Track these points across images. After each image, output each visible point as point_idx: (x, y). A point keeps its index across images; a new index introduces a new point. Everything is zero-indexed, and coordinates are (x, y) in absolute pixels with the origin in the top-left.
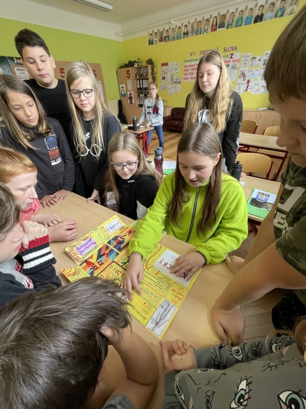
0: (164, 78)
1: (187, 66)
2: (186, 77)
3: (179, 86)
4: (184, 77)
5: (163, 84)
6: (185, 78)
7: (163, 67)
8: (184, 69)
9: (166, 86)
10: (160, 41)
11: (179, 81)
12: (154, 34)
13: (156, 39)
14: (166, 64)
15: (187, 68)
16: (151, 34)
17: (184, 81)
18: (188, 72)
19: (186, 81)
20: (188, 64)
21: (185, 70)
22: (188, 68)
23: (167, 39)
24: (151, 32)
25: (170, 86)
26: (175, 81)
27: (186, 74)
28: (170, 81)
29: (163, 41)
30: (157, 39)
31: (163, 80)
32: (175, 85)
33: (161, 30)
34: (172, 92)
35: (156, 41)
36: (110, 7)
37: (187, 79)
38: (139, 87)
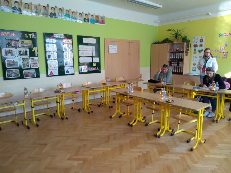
36: (161, 6)
38: (170, 58)
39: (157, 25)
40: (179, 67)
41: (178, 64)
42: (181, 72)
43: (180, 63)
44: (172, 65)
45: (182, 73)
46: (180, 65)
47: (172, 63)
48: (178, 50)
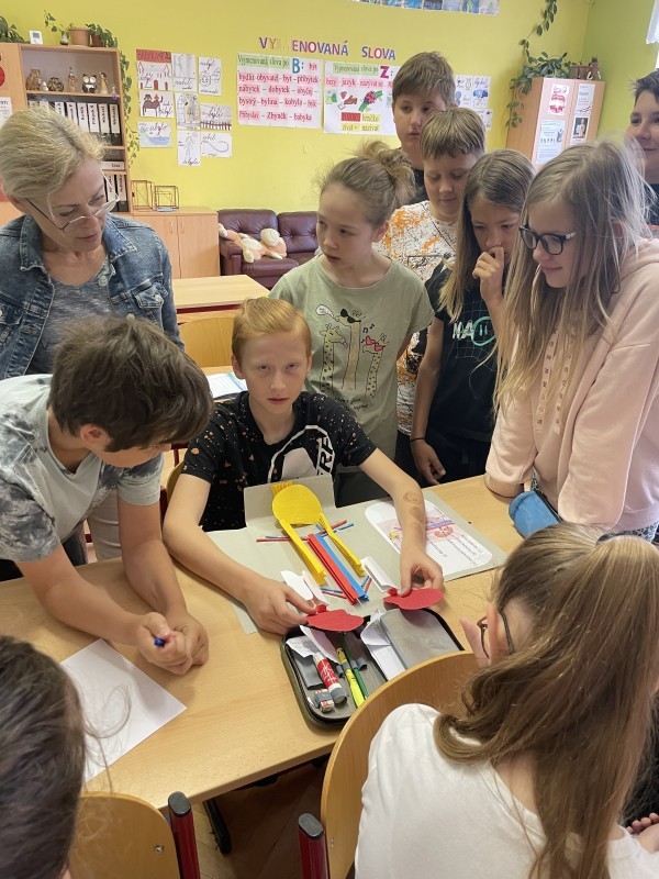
0: (151, 104)
1: (250, 77)
2: (250, 108)
3: (224, 137)
4: (241, 108)
5: (151, 124)
6: (244, 114)
7: (146, 64)
8: (241, 83)
9: (163, 134)
11: (223, 119)
14: (165, 57)
15: (249, 83)
17: (242, 122)
18: (258, 97)
19: (251, 122)
20: (256, 70)
21: (244, 89)
22: (256, 82)
25: (183, 134)
26: (203, 118)
27: (252, 102)
28: (182, 115)
31: (150, 112)
32: (206, 133)
34: (196, 155)
37: (255, 116)
45: (127, 203)
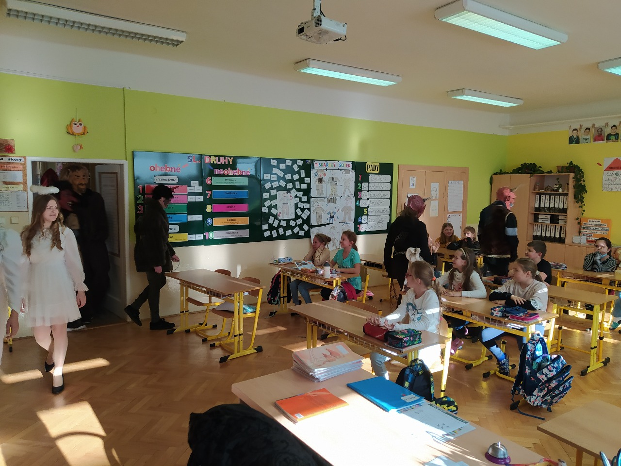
10: (595, 140)
12: (583, 130)
13: (588, 137)
16: (575, 130)
23: (613, 138)
24: (578, 127)
29: (603, 140)
30: (590, 137)
33: (600, 124)
35: (586, 139)
38: (537, 205)
39: (506, 133)
40: (556, 226)
41: (554, 220)
42: (563, 236)
43: (560, 217)
44: (540, 220)
45: (565, 238)
46: (560, 222)
47: (540, 216)
48: (556, 191)
